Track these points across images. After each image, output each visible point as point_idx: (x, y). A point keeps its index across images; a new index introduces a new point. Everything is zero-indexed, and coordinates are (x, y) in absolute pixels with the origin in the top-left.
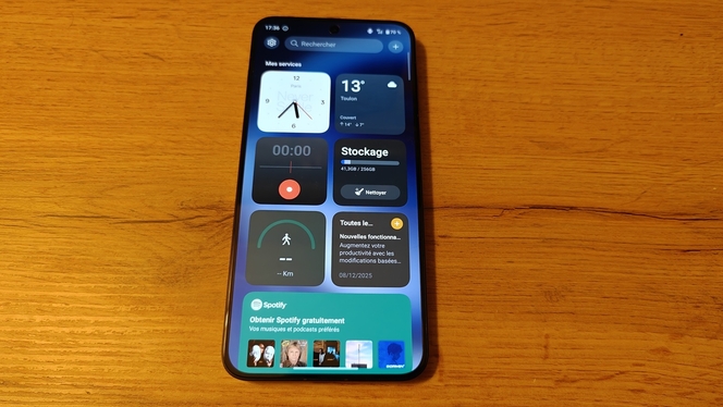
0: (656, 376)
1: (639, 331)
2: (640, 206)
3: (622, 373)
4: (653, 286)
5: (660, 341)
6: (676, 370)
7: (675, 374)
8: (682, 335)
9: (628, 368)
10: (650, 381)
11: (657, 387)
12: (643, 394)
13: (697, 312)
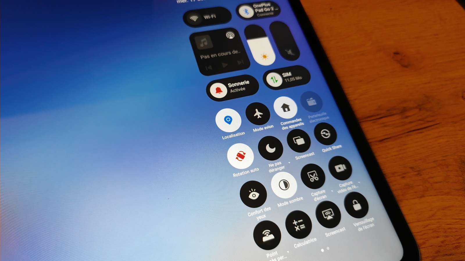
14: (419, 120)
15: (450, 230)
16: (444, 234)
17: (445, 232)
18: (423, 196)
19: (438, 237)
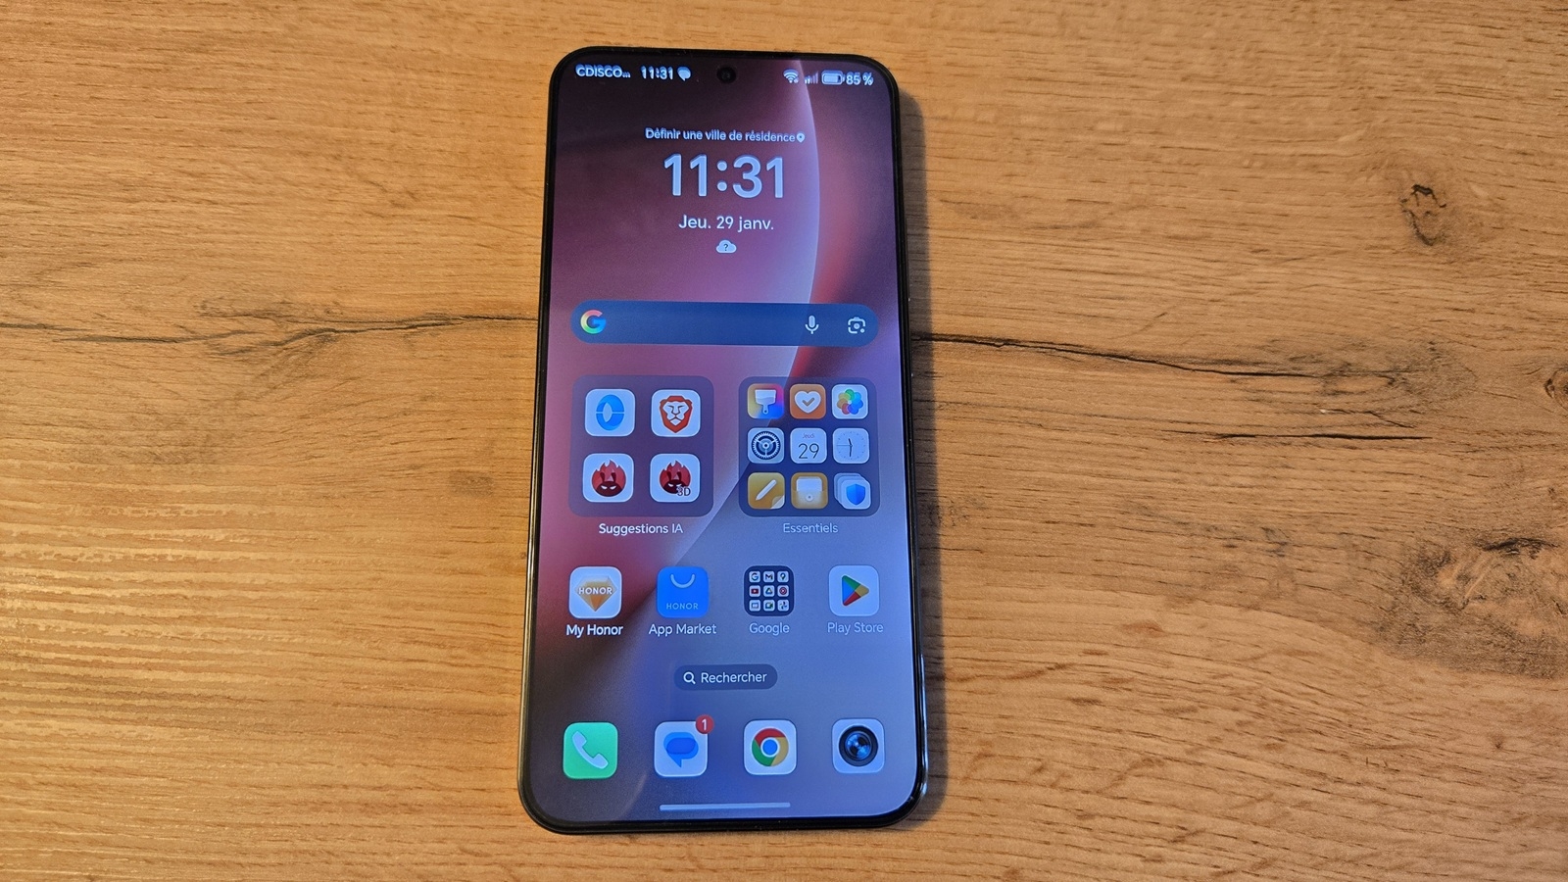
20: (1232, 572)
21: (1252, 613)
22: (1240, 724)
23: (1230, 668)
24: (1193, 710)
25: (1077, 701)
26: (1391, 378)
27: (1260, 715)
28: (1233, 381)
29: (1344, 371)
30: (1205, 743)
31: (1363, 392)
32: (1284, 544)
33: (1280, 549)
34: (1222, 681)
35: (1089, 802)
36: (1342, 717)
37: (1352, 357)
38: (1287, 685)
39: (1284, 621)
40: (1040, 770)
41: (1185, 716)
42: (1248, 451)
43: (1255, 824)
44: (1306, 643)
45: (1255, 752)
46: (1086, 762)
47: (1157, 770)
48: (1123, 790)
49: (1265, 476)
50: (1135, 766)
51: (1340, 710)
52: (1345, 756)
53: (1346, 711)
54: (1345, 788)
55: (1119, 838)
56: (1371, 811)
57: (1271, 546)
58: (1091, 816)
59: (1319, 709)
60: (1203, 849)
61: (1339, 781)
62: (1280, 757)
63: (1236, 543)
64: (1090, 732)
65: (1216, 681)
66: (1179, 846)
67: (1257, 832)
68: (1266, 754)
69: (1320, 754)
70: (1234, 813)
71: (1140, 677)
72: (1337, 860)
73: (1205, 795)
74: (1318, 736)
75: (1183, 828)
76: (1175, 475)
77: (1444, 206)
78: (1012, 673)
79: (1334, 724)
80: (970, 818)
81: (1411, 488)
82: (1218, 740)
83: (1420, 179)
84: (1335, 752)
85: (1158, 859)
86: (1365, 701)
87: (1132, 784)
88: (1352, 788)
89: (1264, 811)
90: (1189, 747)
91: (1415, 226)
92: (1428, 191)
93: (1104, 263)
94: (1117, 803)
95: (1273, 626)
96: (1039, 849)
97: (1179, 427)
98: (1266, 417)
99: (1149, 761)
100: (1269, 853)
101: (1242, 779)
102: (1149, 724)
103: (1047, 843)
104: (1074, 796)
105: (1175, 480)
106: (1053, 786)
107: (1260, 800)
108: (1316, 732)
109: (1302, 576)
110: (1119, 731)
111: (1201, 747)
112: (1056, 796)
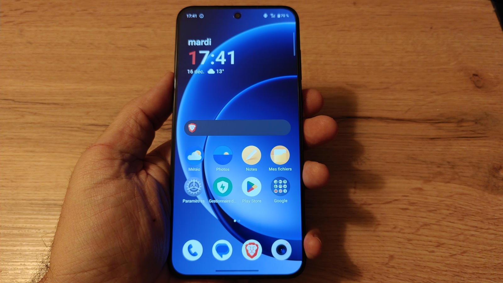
0: (416, 202)
1: (406, 179)
2: (407, 116)
3: (396, 200)
4: (414, 156)
5: (418, 184)
6: (426, 199)
7: (427, 201)
8: (430, 181)
9: (399, 198)
10: (412, 204)
11: (416, 207)
12: (408, 211)
13: (439, 169)
14: (471, 131)
15: (460, 208)
16: (454, 210)
17: (455, 208)
18: (448, 182)
19: (448, 210)
20: (440, 174)
21: (448, 184)
22: (450, 214)
23: (444, 199)
24: (436, 210)
25: (403, 209)
26: (476, 122)
27: (455, 211)
28: (432, 125)
29: (462, 121)
30: (441, 219)
31: (468, 126)
32: (454, 166)
33: (453, 167)
34: (443, 202)
35: (411, 236)
36: (479, 211)
37: (464, 117)
38: (462, 203)
39: (457, 186)
40: (395, 228)
41: (434, 212)
42: (439, 142)
43: (460, 241)
44: (466, 192)
45: (456, 221)
46: (408, 225)
47: (429, 227)
48: (420, 233)
49: (445, 148)
50: (422, 226)
51: (478, 209)
52: (482, 222)
53: (480, 209)
54: (484, 230)
55: (421, 246)
56: (493, 236)
57: (450, 166)
58: (411, 240)
59: (472, 209)
60: (446, 249)
61: (482, 228)
62: (463, 223)
63: (440, 166)
64: (408, 217)
65: (441, 202)
66: (439, 248)
67: (461, 243)
68: (459, 222)
69: (474, 221)
70: (454, 238)
71: (419, 202)
72: (485, 250)
73: (443, 234)
74: (473, 217)
75: (439, 243)
76: (420, 149)
77: (482, 79)
78: (383, 202)
79: (478, 213)
80: (377, 241)
81: (487, 150)
82: (444, 218)
83: (474, 72)
84: (479, 221)
85: (433, 252)
86: (485, 206)
87: (421, 231)
88: (486, 230)
89: (461, 237)
90: (436, 220)
91: (474, 84)
92: (476, 75)
93: (392, 97)
94: (418, 236)
95: (455, 188)
96: (398, 250)
97: (418, 137)
98: (443, 133)
99: (426, 225)
100: (465, 249)
101: (453, 229)
102: (424, 215)
103: (400, 248)
104: (406, 235)
105: (420, 150)
106: (399, 232)
107: (460, 234)
108: (473, 215)
109: (461, 174)
110: (415, 217)
111: (440, 220)
112: (400, 235)
